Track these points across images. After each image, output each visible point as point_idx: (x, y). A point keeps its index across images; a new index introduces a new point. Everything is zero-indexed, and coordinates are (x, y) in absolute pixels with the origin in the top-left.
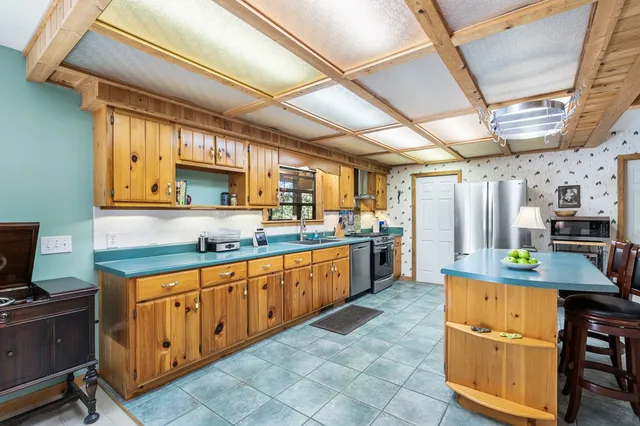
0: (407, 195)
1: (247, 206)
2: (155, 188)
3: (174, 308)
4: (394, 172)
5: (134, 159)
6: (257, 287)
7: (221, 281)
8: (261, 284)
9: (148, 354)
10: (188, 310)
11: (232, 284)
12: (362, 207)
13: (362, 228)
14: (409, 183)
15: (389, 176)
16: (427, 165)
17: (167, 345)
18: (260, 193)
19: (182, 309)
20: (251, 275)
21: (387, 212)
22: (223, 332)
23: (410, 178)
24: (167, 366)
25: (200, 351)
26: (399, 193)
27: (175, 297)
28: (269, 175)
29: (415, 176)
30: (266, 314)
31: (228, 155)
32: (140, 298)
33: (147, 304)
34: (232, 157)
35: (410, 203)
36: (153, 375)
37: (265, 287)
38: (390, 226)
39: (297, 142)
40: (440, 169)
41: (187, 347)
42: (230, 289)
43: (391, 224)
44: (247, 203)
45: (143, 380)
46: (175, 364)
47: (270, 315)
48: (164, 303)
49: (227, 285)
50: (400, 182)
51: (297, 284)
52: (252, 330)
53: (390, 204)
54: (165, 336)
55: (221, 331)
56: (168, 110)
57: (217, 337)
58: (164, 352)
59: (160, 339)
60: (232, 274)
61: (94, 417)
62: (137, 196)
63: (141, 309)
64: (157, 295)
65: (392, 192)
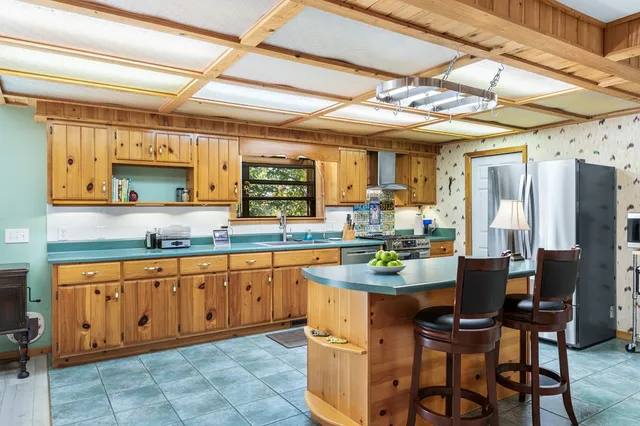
0: (460, 183)
1: (196, 202)
2: (90, 187)
3: (94, 295)
4: (444, 152)
5: (71, 162)
6: (192, 286)
7: (145, 275)
8: (196, 283)
9: (68, 331)
10: (108, 298)
11: (159, 280)
12: (396, 200)
13: (397, 228)
14: (462, 168)
15: (439, 158)
16: (483, 141)
17: (86, 326)
18: (212, 188)
19: (102, 297)
20: (183, 271)
21: (436, 207)
22: (149, 324)
23: (462, 160)
24: (87, 345)
25: (122, 339)
26: (451, 180)
27: (95, 285)
28: (225, 167)
29: (469, 154)
30: (204, 315)
31: (171, 151)
32: (61, 282)
33: (68, 288)
34: (176, 151)
35: (462, 194)
36: (73, 351)
37: (202, 287)
38: (440, 227)
39: (263, 128)
40: (500, 145)
41: (107, 332)
42: (157, 284)
43: (441, 223)
44: (195, 199)
45: (63, 353)
46: (95, 345)
47: (209, 317)
48: (84, 290)
49: (153, 280)
50: (450, 166)
51: (249, 288)
52: (184, 329)
53: (440, 195)
54: (84, 318)
55: (145, 323)
56: (101, 114)
57: (140, 329)
58: (84, 333)
59: (81, 321)
60: (160, 270)
61: (24, 374)
62: (72, 194)
63: (62, 291)
64: (77, 281)
65: (441, 180)
